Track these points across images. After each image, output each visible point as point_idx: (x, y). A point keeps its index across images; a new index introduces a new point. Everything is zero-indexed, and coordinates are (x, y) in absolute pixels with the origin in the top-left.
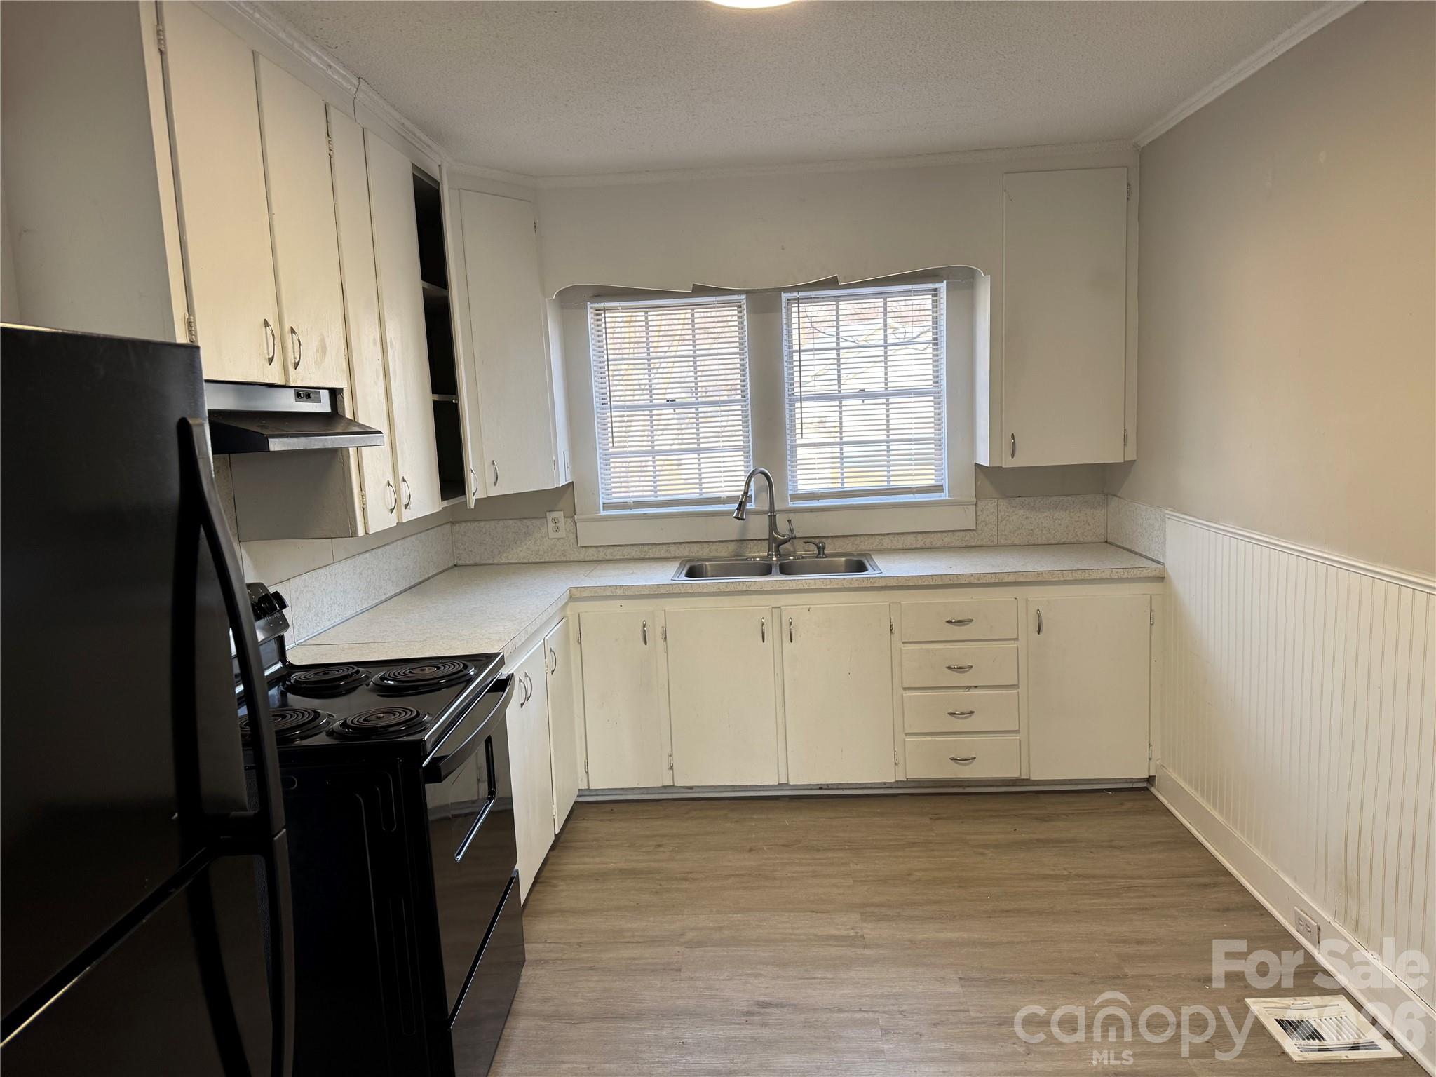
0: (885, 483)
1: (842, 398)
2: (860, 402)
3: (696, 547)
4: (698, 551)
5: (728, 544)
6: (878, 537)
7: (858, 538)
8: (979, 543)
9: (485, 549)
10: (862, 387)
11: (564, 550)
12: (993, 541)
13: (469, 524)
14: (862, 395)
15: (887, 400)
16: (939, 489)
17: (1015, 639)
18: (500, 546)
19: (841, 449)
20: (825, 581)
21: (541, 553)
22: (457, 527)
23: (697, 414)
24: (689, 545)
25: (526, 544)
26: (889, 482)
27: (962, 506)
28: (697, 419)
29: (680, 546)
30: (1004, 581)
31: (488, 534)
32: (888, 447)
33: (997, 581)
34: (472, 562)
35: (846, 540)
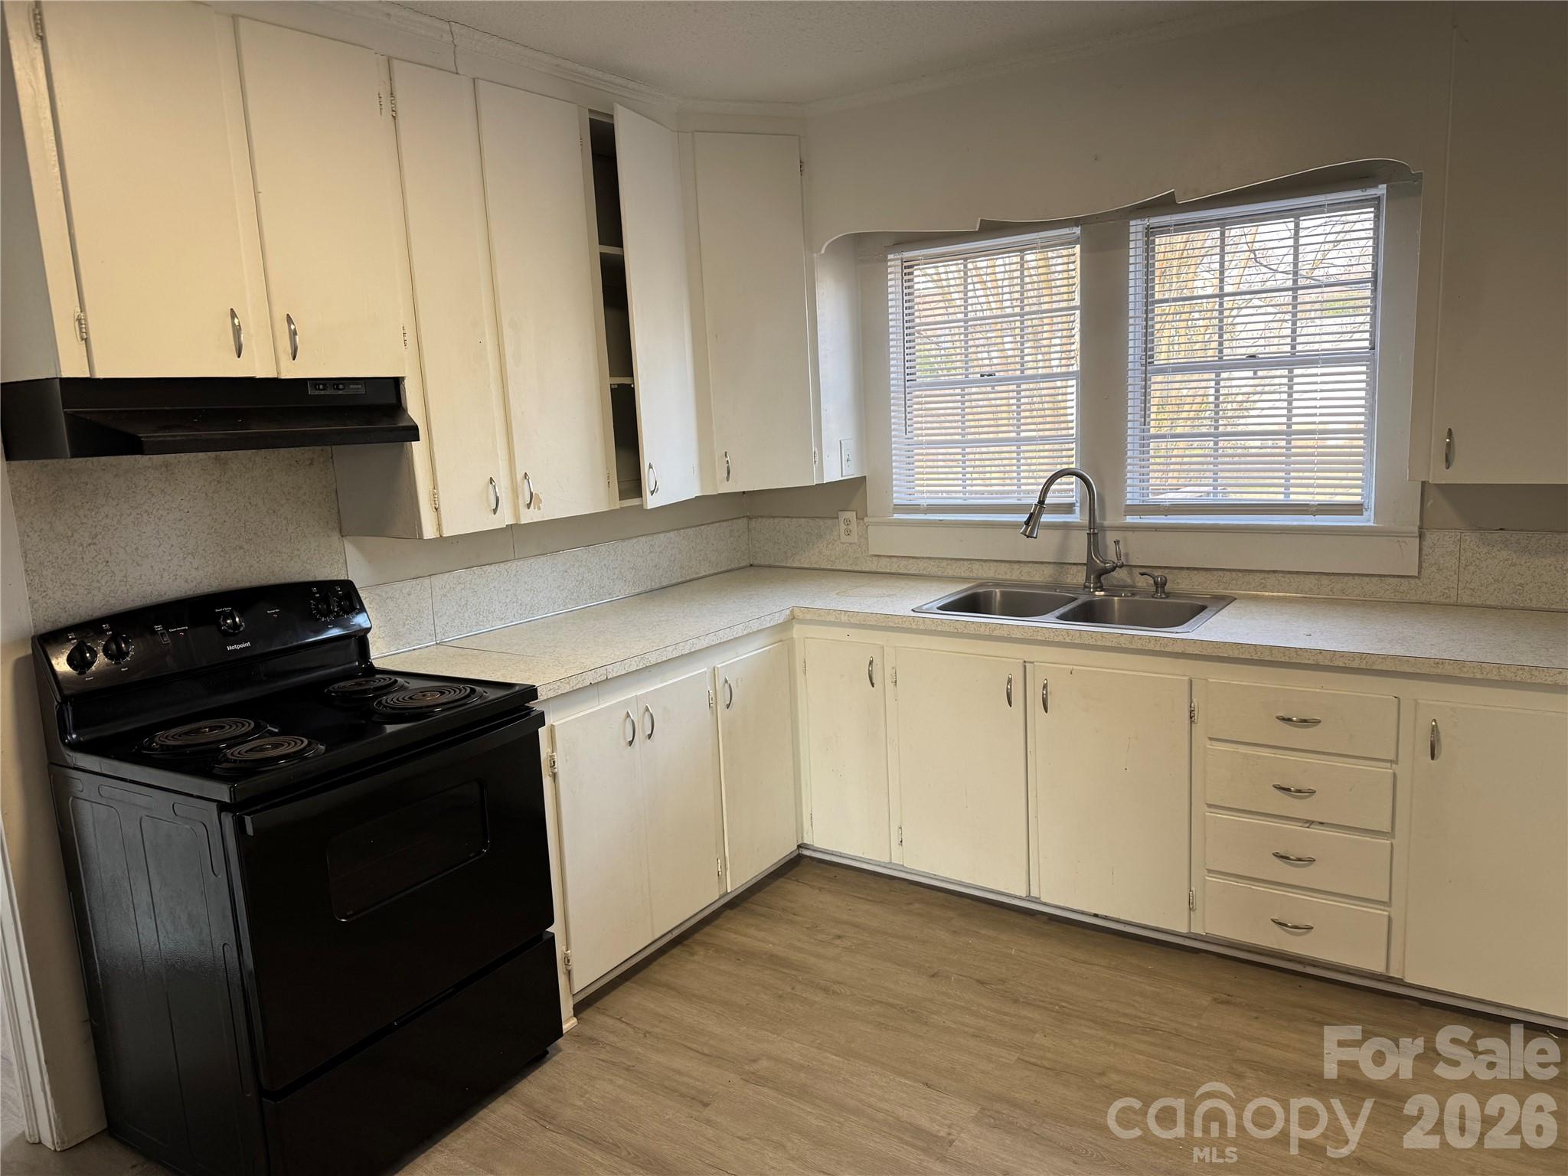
0: (1281, 497)
1: (1221, 368)
2: (1250, 374)
3: (1003, 567)
4: (1006, 573)
5: (1043, 567)
6: (1258, 574)
7: (1229, 573)
8: (1425, 598)
9: (779, 549)
10: (1252, 351)
11: (855, 558)
12: (1449, 597)
13: (764, 520)
14: (1252, 362)
15: (1291, 371)
16: (1356, 509)
17: (1391, 761)
18: (793, 547)
19: (1216, 443)
20: (1094, 635)
21: (833, 559)
22: (753, 523)
23: (1019, 392)
24: (995, 564)
25: (818, 547)
26: (1287, 495)
27: (1397, 539)
28: (1019, 400)
29: (984, 564)
30: (1374, 667)
31: (781, 532)
32: (1289, 442)
33: (1363, 666)
34: (767, 563)
35: (1208, 575)
